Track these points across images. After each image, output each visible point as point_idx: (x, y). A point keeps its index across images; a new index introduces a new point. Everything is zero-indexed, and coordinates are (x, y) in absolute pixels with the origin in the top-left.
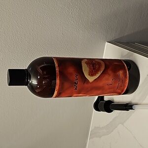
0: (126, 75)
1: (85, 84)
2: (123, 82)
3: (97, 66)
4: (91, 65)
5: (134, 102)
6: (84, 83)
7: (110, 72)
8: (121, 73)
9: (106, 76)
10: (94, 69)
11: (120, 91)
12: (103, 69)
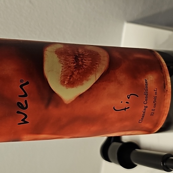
0: (165, 85)
1: (51, 107)
2: (157, 102)
3: (87, 62)
4: (71, 59)
6: (47, 106)
7: (122, 77)
8: (151, 79)
9: (112, 88)
10: (78, 67)
11: (148, 126)
12: (102, 67)
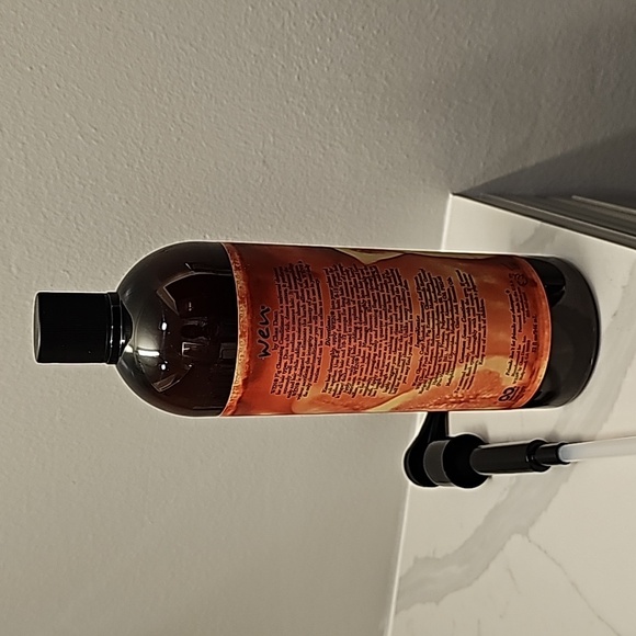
5: (565, 432)
